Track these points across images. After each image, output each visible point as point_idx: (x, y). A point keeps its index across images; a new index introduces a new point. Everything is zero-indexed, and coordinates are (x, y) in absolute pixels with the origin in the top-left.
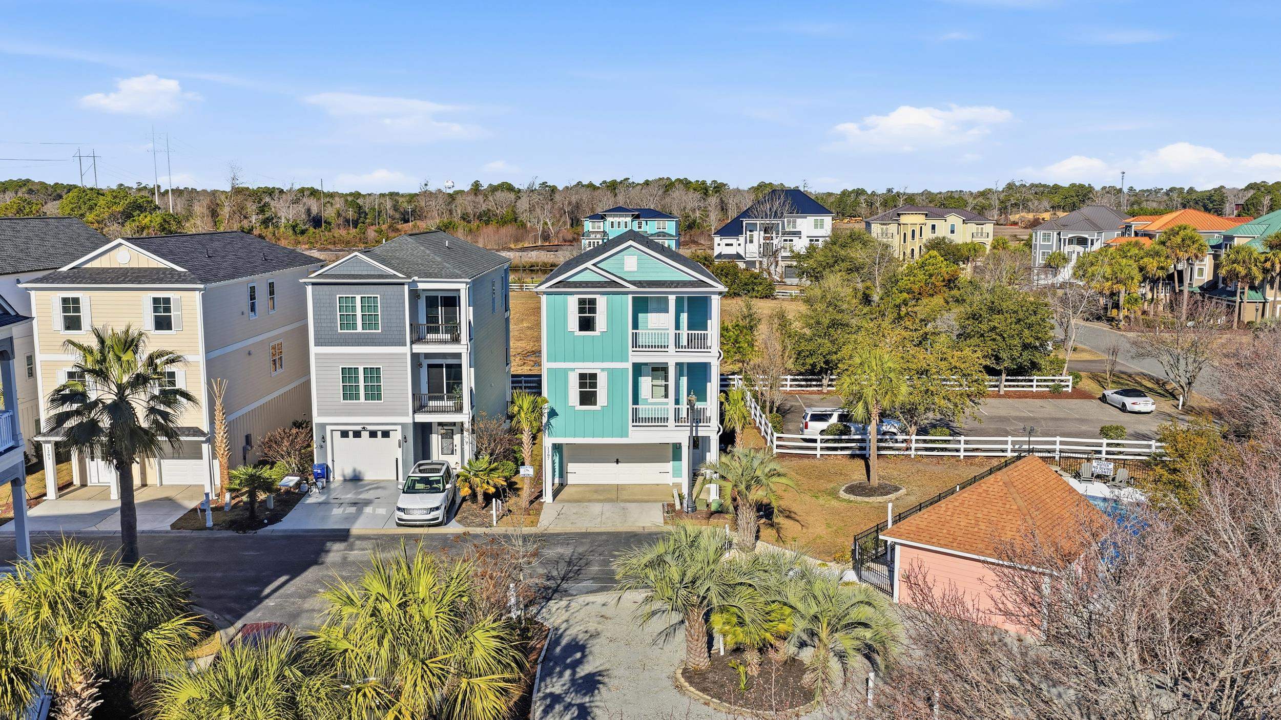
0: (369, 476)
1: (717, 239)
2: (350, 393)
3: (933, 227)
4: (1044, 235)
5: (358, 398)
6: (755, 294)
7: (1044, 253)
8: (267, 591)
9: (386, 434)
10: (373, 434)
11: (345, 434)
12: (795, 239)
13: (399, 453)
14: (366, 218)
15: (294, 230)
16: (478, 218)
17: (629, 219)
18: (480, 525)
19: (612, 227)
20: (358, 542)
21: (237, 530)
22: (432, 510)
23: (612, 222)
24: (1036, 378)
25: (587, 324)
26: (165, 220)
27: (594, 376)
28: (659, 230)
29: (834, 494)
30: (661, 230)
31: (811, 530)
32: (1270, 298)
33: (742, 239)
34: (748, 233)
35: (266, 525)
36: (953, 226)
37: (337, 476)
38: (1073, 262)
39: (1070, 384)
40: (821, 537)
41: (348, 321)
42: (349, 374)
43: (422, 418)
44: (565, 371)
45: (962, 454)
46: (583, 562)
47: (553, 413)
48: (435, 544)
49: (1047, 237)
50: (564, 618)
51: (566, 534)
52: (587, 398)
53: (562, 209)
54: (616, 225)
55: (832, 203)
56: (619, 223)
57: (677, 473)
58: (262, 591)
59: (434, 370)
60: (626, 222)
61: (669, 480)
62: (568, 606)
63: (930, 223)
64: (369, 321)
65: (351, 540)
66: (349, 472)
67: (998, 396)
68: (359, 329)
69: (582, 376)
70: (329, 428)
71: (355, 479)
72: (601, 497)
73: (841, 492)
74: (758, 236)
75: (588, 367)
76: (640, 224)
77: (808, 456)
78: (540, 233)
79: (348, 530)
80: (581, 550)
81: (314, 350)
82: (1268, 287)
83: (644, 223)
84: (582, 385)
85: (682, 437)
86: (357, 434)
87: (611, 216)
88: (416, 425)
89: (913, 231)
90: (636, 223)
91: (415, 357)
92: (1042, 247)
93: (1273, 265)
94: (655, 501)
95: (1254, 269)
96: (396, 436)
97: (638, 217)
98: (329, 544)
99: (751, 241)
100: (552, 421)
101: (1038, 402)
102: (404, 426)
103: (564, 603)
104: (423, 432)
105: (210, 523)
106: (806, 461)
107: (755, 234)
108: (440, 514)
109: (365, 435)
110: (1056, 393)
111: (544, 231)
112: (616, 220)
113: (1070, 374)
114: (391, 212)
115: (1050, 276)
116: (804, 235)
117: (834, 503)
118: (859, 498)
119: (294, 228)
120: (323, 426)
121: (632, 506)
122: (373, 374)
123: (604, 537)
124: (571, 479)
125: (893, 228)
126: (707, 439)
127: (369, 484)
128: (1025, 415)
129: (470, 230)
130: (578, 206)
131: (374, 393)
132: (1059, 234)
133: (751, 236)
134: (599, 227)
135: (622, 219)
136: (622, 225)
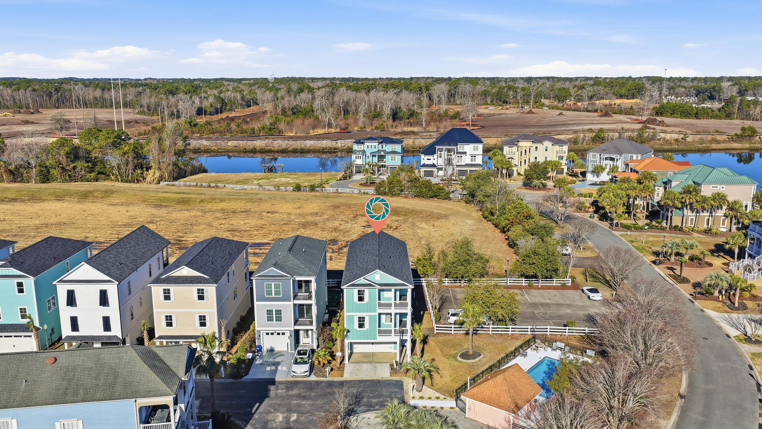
0: (277, 349)
1: (423, 156)
2: (270, 319)
3: (536, 148)
4: (593, 155)
5: (273, 321)
6: (440, 197)
7: (592, 165)
8: (253, 411)
9: (283, 334)
10: (279, 334)
11: (267, 334)
12: (464, 156)
13: (289, 341)
14: (226, 106)
15: (190, 124)
17: (376, 144)
18: (322, 377)
19: (368, 148)
20: (279, 386)
21: (234, 378)
22: (305, 372)
24: (555, 279)
25: (361, 299)
26: (135, 147)
27: (364, 318)
28: (393, 150)
29: (455, 357)
31: (444, 379)
32: (685, 214)
33: (435, 156)
34: (439, 152)
35: (244, 376)
36: (546, 147)
37: (265, 350)
38: (607, 170)
39: (570, 282)
40: (447, 383)
41: (270, 293)
42: (269, 312)
43: (297, 327)
44: (353, 316)
45: (510, 333)
46: (361, 396)
47: (348, 331)
48: (307, 386)
49: (594, 156)
50: (356, 425)
51: (354, 381)
52: (361, 326)
53: (339, 105)
54: (370, 147)
55: (494, 93)
57: (395, 349)
58: (252, 411)
59: (301, 307)
60: (375, 146)
61: (393, 351)
62: (357, 419)
63: (535, 145)
64: (277, 293)
65: (277, 384)
66: (269, 348)
67: (538, 288)
68: (273, 295)
69: (359, 318)
70: (261, 332)
71: (272, 350)
72: (367, 360)
73: (458, 357)
74: (444, 154)
75: (361, 315)
76: (382, 146)
77: (448, 334)
78: (327, 123)
79: (274, 379)
80: (360, 390)
81: (256, 303)
82: (685, 208)
83: (384, 146)
84: (359, 321)
85: (397, 339)
86: (272, 334)
87: (367, 142)
88: (295, 330)
89: (526, 150)
90: (380, 145)
91: (295, 305)
92: (592, 161)
93: (685, 201)
94: (387, 363)
95: (676, 202)
96: (288, 334)
97: (381, 143)
98: (269, 386)
99: (440, 157)
100: (348, 334)
101: (554, 292)
102: (290, 331)
103: (355, 418)
104: (297, 332)
105: (223, 376)
106: (448, 336)
107: (443, 153)
108: (308, 373)
109: (275, 334)
110: (564, 287)
111: (328, 122)
112: (370, 144)
113: (570, 277)
114: (240, 102)
115: (595, 177)
116: (468, 154)
117: (455, 363)
118: (464, 361)
119: (190, 123)
120: (259, 331)
121: (378, 365)
122: (279, 312)
123: (368, 383)
124: (355, 351)
125: (515, 149)
126: (406, 340)
127: (277, 353)
128: (546, 302)
129: (288, 123)
130: (347, 103)
131: (279, 319)
132: (600, 155)
133: (441, 154)
134: (361, 148)
135: (373, 144)
136: (373, 147)
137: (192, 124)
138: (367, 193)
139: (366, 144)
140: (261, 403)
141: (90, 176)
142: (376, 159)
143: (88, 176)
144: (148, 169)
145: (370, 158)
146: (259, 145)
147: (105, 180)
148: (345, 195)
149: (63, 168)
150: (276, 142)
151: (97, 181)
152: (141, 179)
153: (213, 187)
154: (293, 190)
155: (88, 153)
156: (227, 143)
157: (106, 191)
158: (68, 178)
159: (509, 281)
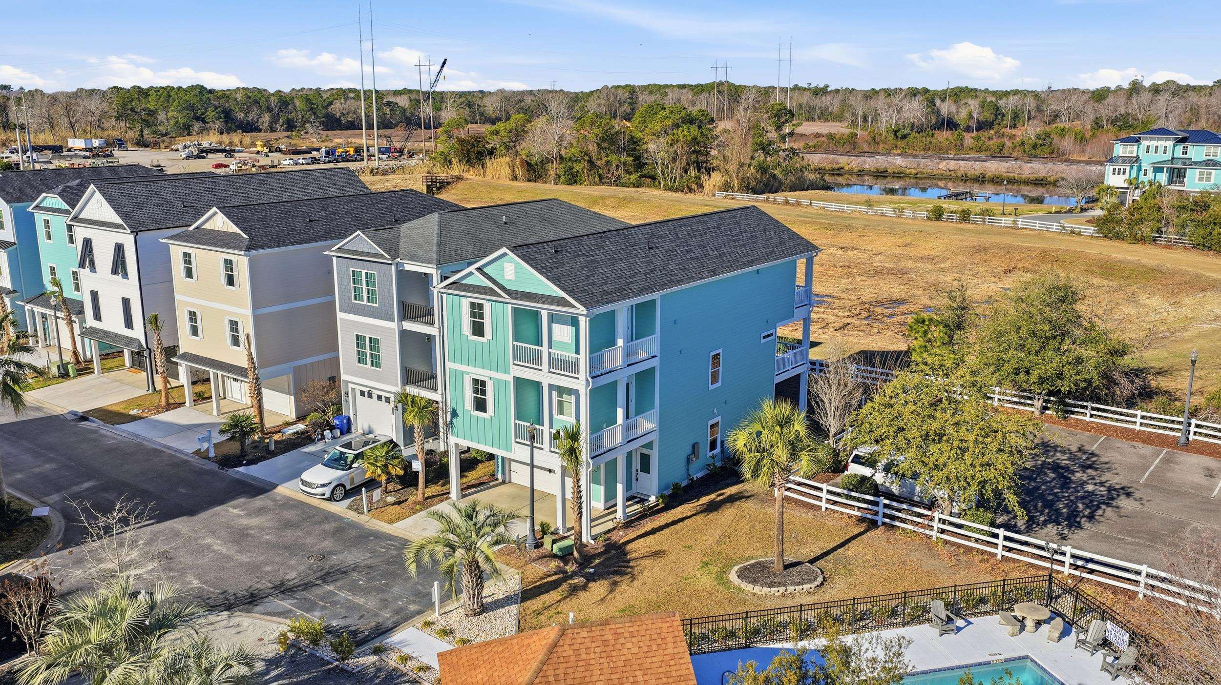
2: (362, 358)
5: (367, 363)
9: (386, 400)
10: (379, 398)
11: (362, 393)
13: (393, 419)
16: (1112, 123)
17: (1170, 144)
18: (357, 510)
19: (1148, 152)
20: (257, 502)
21: (221, 464)
23: (1148, 147)
25: (478, 329)
27: (483, 384)
28: (1208, 158)
30: (1211, 158)
37: (359, 429)
41: (359, 294)
42: (360, 341)
44: (462, 374)
47: (454, 413)
52: (481, 405)
54: (1152, 150)
56: (1157, 147)
60: (1166, 147)
64: (372, 295)
65: (261, 497)
66: (366, 427)
68: (366, 301)
69: (475, 382)
70: (351, 386)
75: (479, 373)
76: (1184, 148)
77: (811, 507)
79: (276, 487)
81: (339, 314)
83: (1190, 147)
84: (475, 391)
85: (556, 464)
86: (370, 396)
87: (1146, 139)
90: (1180, 148)
91: (402, 333)
96: (392, 403)
97: (1183, 140)
100: (455, 421)
105: (212, 454)
106: (798, 512)
109: (375, 397)
112: (1153, 144)
120: (347, 384)
122: (375, 344)
124: (514, 478)
131: (376, 361)
134: (1132, 152)
135: (1161, 144)
136: (1161, 150)
137: (899, 135)
138: (1079, 234)
139: (1145, 143)
140: (157, 522)
141: (629, 179)
142: (1163, 178)
143: (625, 178)
144: (709, 171)
145: (1150, 175)
146: (993, 170)
147: (649, 186)
148: (1028, 232)
149: (590, 162)
150: (1029, 165)
151: (638, 187)
152: (694, 186)
153: (793, 205)
154: (929, 218)
155: (635, 143)
156: (938, 164)
157: (624, 199)
158: (597, 179)
159: (1193, 429)
